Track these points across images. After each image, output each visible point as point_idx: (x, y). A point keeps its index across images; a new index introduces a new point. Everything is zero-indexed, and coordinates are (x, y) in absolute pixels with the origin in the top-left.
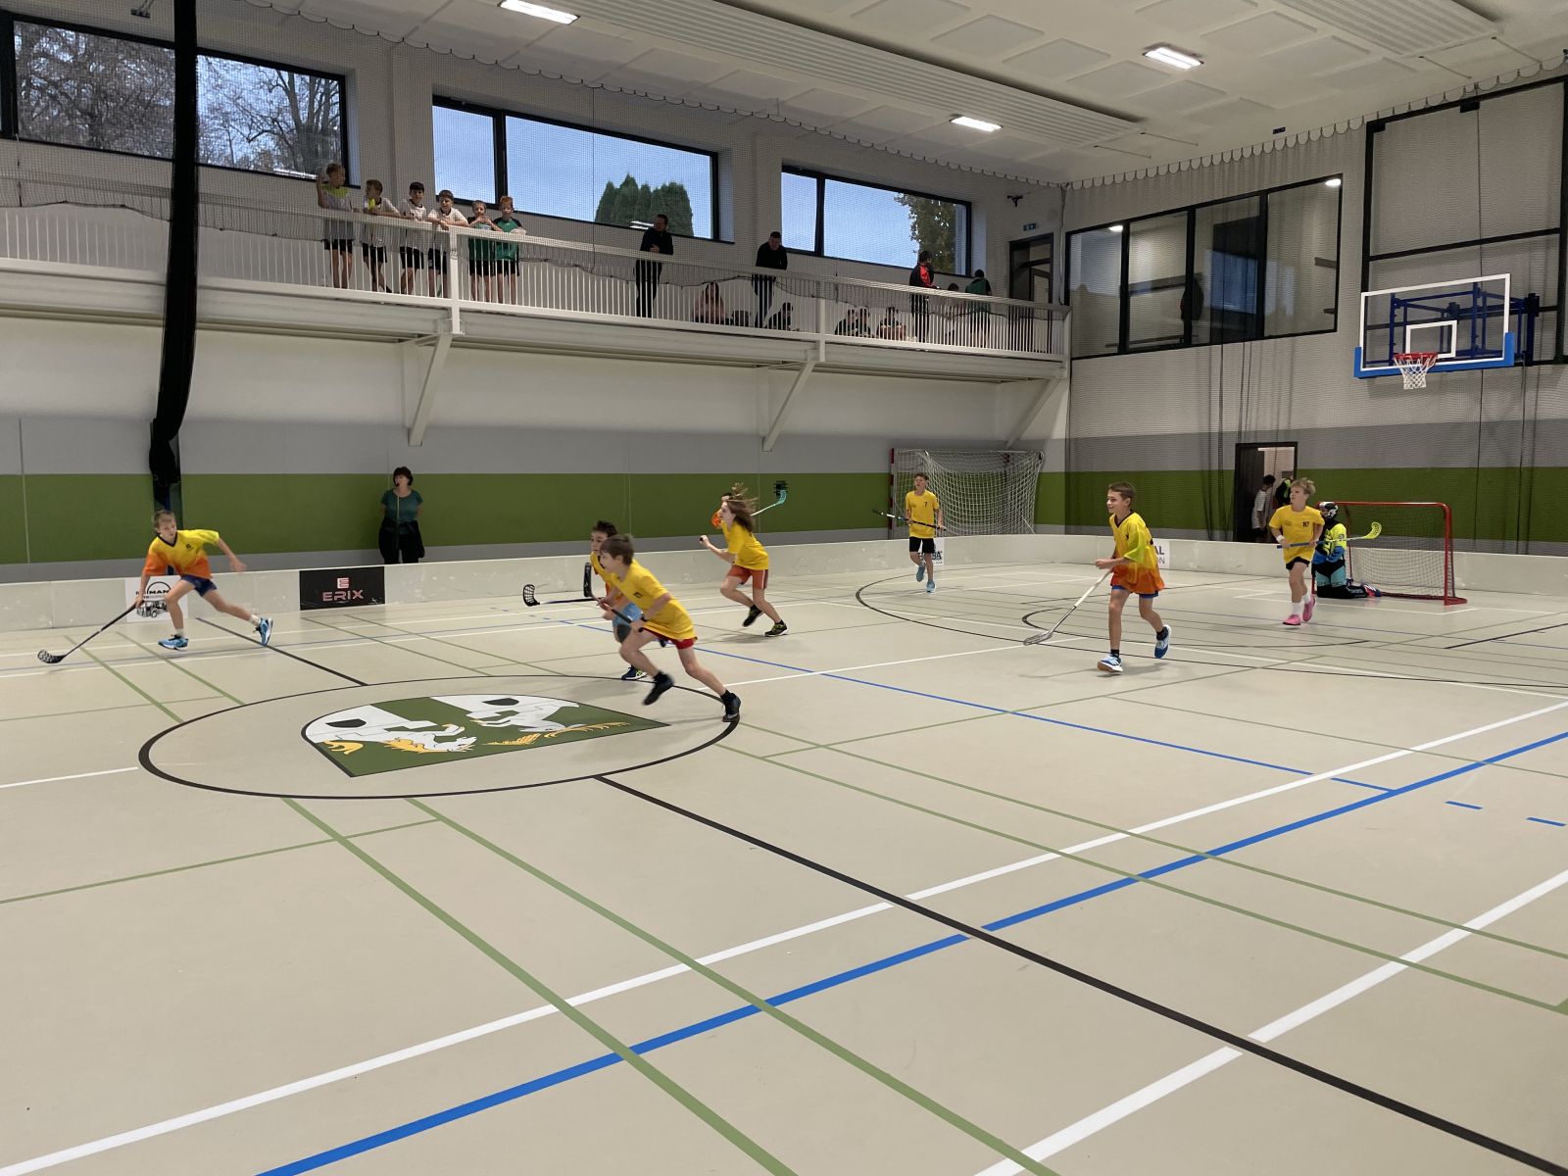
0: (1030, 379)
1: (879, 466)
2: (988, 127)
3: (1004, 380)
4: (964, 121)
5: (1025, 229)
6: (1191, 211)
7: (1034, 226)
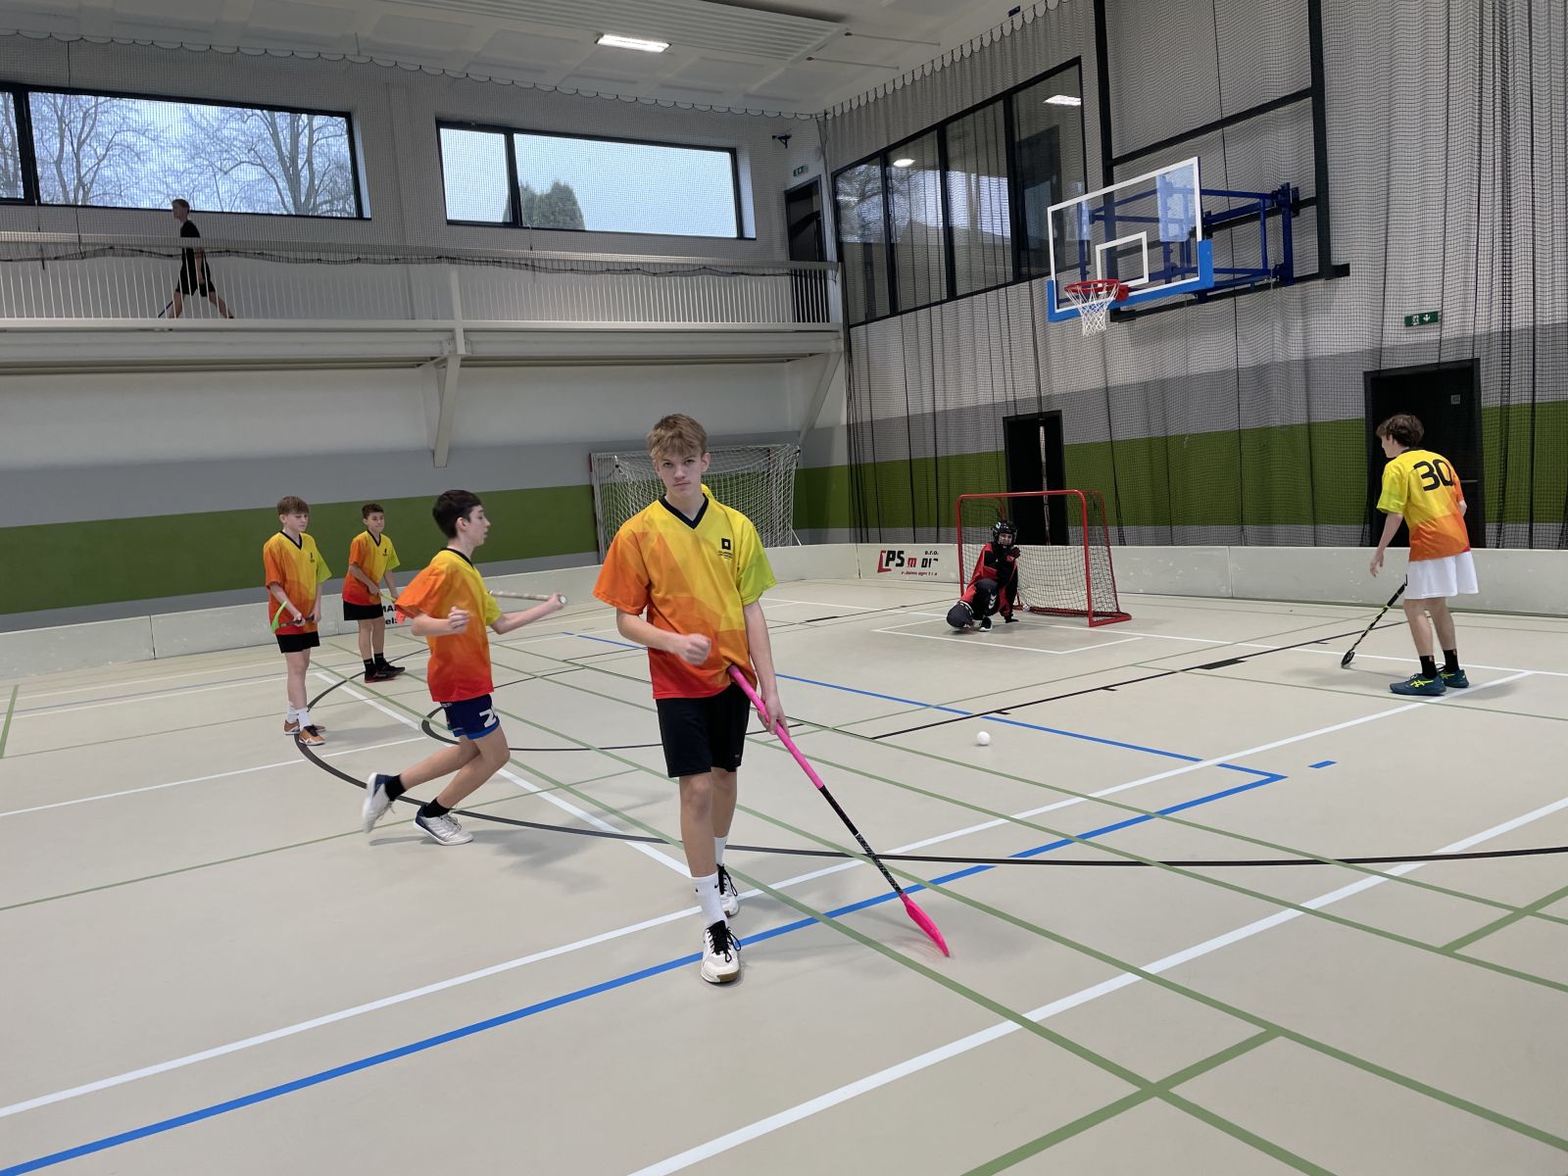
0: (811, 355)
1: (577, 478)
2: (656, 47)
3: (789, 358)
4: (608, 40)
5: (795, 175)
6: (941, 129)
7: (802, 170)
